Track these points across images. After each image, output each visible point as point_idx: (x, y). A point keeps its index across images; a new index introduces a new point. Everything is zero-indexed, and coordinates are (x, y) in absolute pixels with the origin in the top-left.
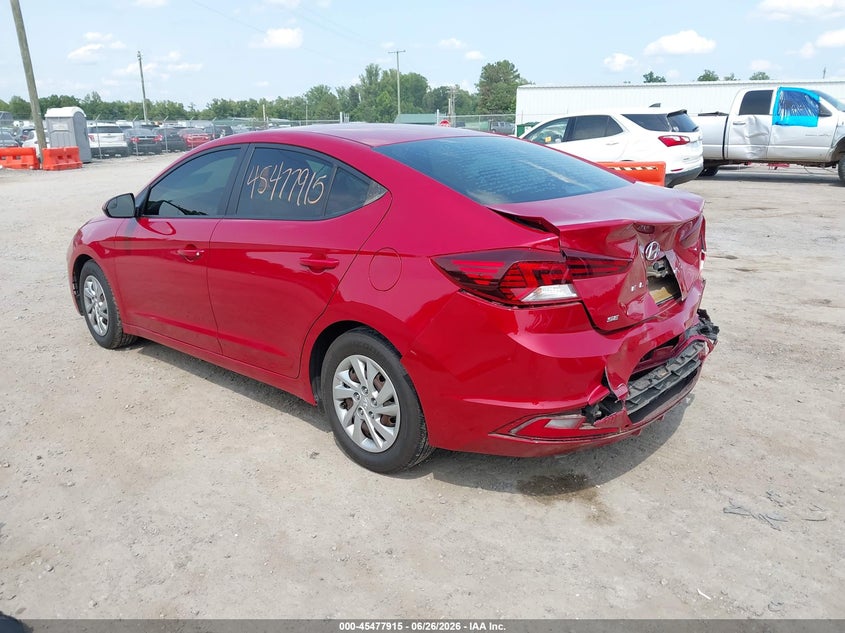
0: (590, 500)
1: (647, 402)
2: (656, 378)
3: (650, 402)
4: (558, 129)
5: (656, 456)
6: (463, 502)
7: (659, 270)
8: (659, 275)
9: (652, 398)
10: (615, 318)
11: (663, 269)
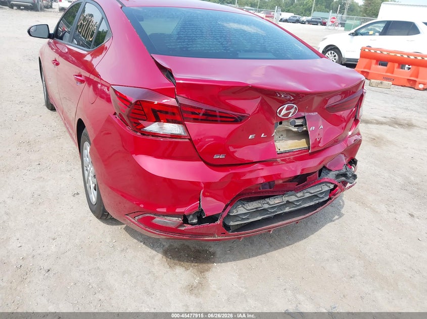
0: (201, 272)
1: (259, 218)
2: (268, 203)
3: (263, 219)
4: (379, 27)
5: (275, 254)
6: (123, 250)
7: (296, 126)
8: (295, 129)
9: (266, 216)
10: (222, 156)
11: (301, 126)
